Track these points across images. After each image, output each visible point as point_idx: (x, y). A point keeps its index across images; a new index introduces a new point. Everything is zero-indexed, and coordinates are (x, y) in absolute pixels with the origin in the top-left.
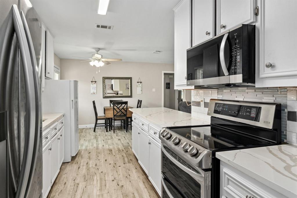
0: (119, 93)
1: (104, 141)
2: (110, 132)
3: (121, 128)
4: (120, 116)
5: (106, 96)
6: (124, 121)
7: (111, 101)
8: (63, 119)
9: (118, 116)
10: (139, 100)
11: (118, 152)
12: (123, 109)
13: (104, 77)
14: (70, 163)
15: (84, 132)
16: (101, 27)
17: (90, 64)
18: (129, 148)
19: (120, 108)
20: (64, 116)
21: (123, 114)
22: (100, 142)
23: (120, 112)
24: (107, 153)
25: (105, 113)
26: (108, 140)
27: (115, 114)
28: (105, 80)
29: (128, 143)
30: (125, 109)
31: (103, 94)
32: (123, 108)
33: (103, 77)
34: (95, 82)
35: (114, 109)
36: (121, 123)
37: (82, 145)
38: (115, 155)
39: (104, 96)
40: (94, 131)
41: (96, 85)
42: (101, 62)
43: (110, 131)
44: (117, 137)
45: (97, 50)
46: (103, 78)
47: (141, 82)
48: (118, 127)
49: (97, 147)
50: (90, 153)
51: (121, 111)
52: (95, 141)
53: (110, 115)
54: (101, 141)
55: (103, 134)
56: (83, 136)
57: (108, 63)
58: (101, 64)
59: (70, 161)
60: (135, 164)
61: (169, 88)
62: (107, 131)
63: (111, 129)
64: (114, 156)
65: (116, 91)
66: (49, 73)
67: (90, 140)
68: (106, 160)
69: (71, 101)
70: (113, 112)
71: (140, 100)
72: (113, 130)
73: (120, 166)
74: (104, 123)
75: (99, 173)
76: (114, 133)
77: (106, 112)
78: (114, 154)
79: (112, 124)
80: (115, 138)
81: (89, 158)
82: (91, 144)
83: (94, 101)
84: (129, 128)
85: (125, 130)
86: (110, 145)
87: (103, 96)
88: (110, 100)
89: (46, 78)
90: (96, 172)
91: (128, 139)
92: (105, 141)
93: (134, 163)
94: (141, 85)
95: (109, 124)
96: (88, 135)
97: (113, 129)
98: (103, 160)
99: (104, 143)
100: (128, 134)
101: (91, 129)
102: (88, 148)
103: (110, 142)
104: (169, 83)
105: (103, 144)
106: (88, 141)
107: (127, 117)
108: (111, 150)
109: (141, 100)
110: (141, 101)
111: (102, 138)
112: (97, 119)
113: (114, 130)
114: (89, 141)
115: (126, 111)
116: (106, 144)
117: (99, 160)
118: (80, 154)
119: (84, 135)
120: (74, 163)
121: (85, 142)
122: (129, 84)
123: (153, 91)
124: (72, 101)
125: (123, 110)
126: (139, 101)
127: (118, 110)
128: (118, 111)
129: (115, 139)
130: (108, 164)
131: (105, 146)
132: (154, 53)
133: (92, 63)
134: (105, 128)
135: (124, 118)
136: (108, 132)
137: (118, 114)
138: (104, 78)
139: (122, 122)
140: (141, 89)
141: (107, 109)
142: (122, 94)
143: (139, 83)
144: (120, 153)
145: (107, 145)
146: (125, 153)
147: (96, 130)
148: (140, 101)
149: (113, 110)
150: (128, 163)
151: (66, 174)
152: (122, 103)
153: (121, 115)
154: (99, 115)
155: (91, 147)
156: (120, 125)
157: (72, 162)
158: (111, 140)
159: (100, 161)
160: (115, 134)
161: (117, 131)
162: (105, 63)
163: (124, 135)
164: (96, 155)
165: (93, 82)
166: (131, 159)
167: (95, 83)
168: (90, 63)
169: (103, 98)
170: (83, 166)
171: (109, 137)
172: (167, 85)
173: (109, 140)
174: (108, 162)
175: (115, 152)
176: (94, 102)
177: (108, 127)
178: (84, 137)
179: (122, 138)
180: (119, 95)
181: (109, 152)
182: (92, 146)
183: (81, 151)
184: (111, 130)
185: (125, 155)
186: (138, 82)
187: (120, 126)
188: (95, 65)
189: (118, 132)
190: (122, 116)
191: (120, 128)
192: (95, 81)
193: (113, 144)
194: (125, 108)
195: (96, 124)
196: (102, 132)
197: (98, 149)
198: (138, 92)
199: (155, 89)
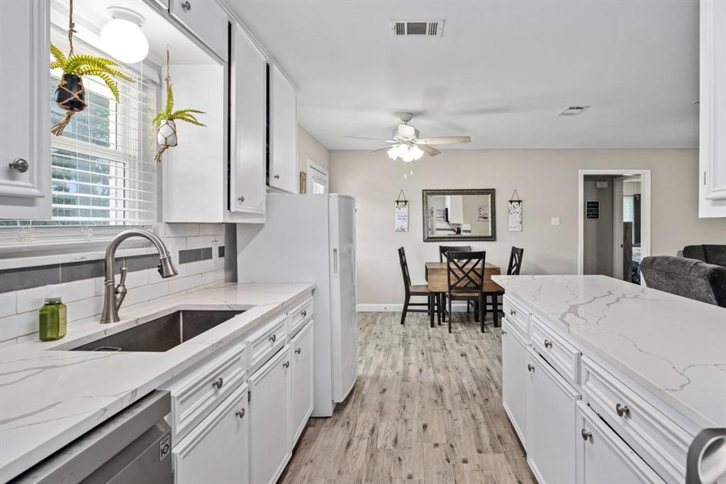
0: (463, 228)
1: (423, 353)
2: (439, 328)
3: (468, 319)
4: (465, 289)
5: (430, 236)
6: (477, 302)
7: (443, 250)
8: (309, 299)
9: (459, 288)
10: (513, 248)
11: (459, 397)
12: (472, 272)
13: (426, 190)
14: (329, 421)
15: (378, 323)
16: (408, 33)
17: (388, 155)
18: (493, 387)
19: (466, 267)
20: (313, 291)
21: (472, 285)
22: (413, 359)
23: (466, 278)
24: (430, 399)
25: (427, 280)
26: (433, 353)
27: (452, 284)
28: (429, 196)
29: (488, 370)
30: (479, 272)
31: (424, 232)
32: (473, 269)
33: (423, 190)
34: (406, 202)
35: (449, 269)
36: (467, 305)
37: (369, 363)
38: (451, 409)
39: (426, 237)
40: (402, 322)
41: (406, 209)
42: (415, 148)
43: (440, 324)
44: (458, 347)
45: (405, 117)
46: (424, 192)
47: (519, 202)
48: (459, 313)
49: (404, 373)
50: (384, 390)
51: (466, 275)
52: (402, 353)
53: (441, 284)
54: (416, 353)
55: (424, 335)
56: (375, 334)
57: (432, 152)
58: (416, 154)
59: (331, 415)
60: (515, 461)
61: (596, 216)
62: (432, 325)
63: (444, 321)
64: (450, 411)
65: (454, 224)
66: (278, 177)
67: (390, 349)
68: (425, 427)
69: (332, 252)
70: (446, 277)
71: (518, 249)
72: (448, 324)
73: (465, 461)
74: (427, 302)
75: (401, 479)
76: (450, 332)
77: (429, 276)
78: (449, 407)
79: (444, 308)
80: (452, 348)
81: (381, 411)
82: (390, 361)
83: (403, 248)
84: (489, 320)
85: (477, 325)
86: (439, 372)
87: (424, 236)
88: (441, 247)
89: (270, 189)
90: (392, 475)
91: (488, 356)
92: (425, 355)
93: (512, 453)
94: (518, 209)
95: (437, 308)
96: (387, 333)
97: (447, 319)
98: (416, 426)
99: (424, 361)
100: (486, 337)
101: (397, 316)
102: (382, 373)
103: (438, 358)
104: (597, 203)
105: (420, 367)
106: (386, 351)
107: (484, 291)
108: (441, 390)
109: (520, 248)
110: (522, 250)
111: (420, 344)
112: (408, 294)
113: (450, 322)
114: (388, 350)
115: (481, 277)
116: (429, 366)
117: (406, 421)
118: (359, 393)
119: (378, 333)
120: (340, 423)
121: (376, 353)
122: (487, 206)
123: (553, 223)
124: (335, 250)
125: (472, 275)
126: (514, 251)
127: (461, 272)
128: (461, 275)
129: (453, 351)
130: (431, 445)
131: (424, 370)
132: (563, 114)
133: (393, 153)
134: (429, 314)
135: (477, 295)
136: (436, 327)
137: (461, 283)
138: (427, 193)
139: (471, 303)
140: (519, 220)
141: (432, 269)
142: (470, 231)
143: (513, 203)
144: (465, 406)
145: (431, 370)
146: (481, 406)
147: (407, 319)
148: (520, 252)
149: (446, 272)
150: (491, 450)
151: (311, 462)
152: (470, 255)
153: (468, 286)
154: (413, 282)
155: (390, 373)
156: (466, 311)
157: (337, 417)
158: (442, 354)
159: (409, 425)
160: (451, 334)
161: (458, 325)
162: (426, 151)
163: (475, 341)
164: (400, 400)
165: (399, 203)
166: (500, 433)
167: (404, 206)
168: (388, 152)
169: (425, 241)
170: (361, 438)
171: (438, 345)
172: (592, 207)
173: (437, 354)
174: (430, 434)
175: (452, 399)
176: (401, 253)
177: (436, 314)
178: (378, 337)
179: (470, 350)
180: (463, 234)
181: (434, 396)
182: (393, 367)
183: (364, 383)
184: (442, 323)
185: (480, 417)
186: (511, 202)
187: (465, 313)
188: (400, 156)
189: (460, 329)
190: (470, 288)
191: (465, 319)
192: (404, 200)
193: (447, 368)
194: (478, 269)
195: (407, 304)
196: (421, 327)
197: (407, 381)
198: (513, 226)
199: (558, 219)
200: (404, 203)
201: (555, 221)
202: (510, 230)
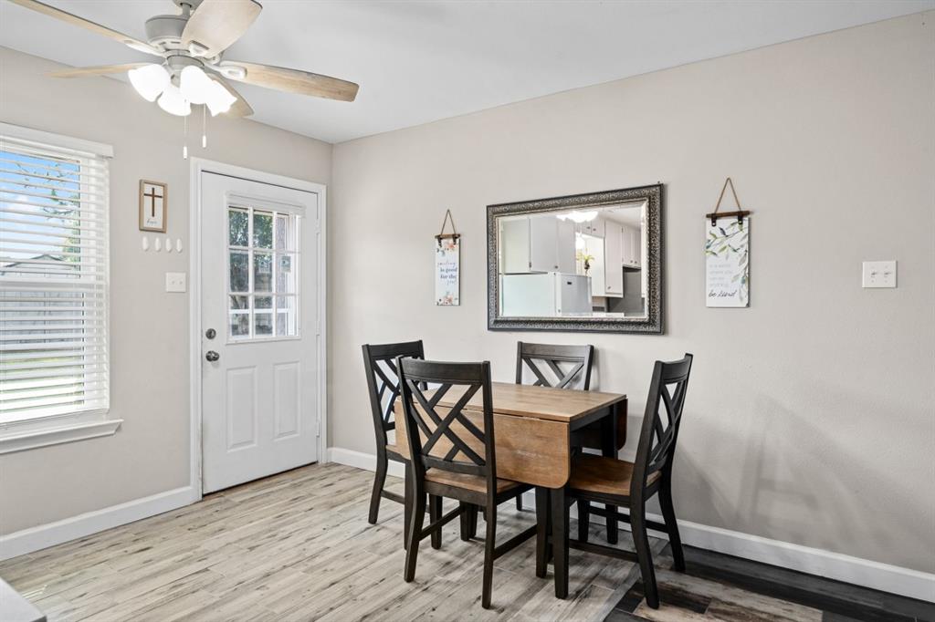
5: (501, 316)
13: (493, 206)
28: (498, 219)
31: (489, 308)
32: (456, 413)
33: (488, 207)
34: (455, 237)
39: (493, 320)
40: (372, 519)
41: (456, 253)
46: (490, 211)
47: (741, 215)
51: (446, 427)
87: (489, 318)
88: (521, 345)
94: (737, 236)
115: (485, 438)
123: (866, 282)
125: (458, 427)
138: (496, 213)
140: (740, 270)
143: (720, 222)
165: (443, 241)
167: (452, 247)
169: (490, 329)
186: (714, 218)
198: (717, 291)
199: (891, 266)
200: (451, 241)
201: (877, 273)
202: (711, 302)
